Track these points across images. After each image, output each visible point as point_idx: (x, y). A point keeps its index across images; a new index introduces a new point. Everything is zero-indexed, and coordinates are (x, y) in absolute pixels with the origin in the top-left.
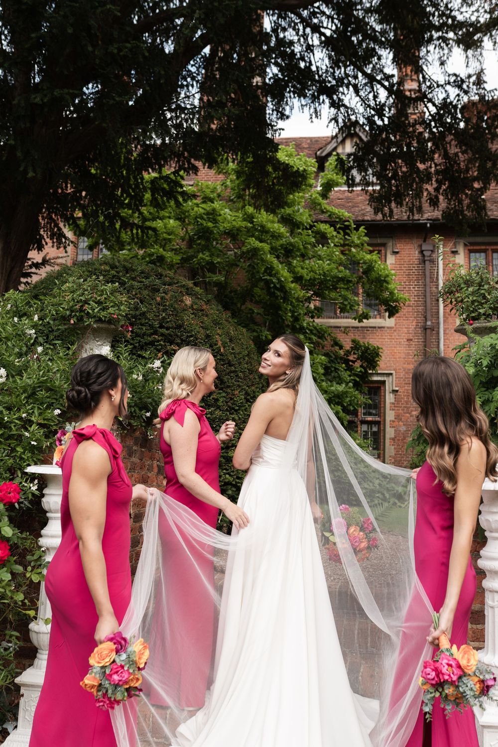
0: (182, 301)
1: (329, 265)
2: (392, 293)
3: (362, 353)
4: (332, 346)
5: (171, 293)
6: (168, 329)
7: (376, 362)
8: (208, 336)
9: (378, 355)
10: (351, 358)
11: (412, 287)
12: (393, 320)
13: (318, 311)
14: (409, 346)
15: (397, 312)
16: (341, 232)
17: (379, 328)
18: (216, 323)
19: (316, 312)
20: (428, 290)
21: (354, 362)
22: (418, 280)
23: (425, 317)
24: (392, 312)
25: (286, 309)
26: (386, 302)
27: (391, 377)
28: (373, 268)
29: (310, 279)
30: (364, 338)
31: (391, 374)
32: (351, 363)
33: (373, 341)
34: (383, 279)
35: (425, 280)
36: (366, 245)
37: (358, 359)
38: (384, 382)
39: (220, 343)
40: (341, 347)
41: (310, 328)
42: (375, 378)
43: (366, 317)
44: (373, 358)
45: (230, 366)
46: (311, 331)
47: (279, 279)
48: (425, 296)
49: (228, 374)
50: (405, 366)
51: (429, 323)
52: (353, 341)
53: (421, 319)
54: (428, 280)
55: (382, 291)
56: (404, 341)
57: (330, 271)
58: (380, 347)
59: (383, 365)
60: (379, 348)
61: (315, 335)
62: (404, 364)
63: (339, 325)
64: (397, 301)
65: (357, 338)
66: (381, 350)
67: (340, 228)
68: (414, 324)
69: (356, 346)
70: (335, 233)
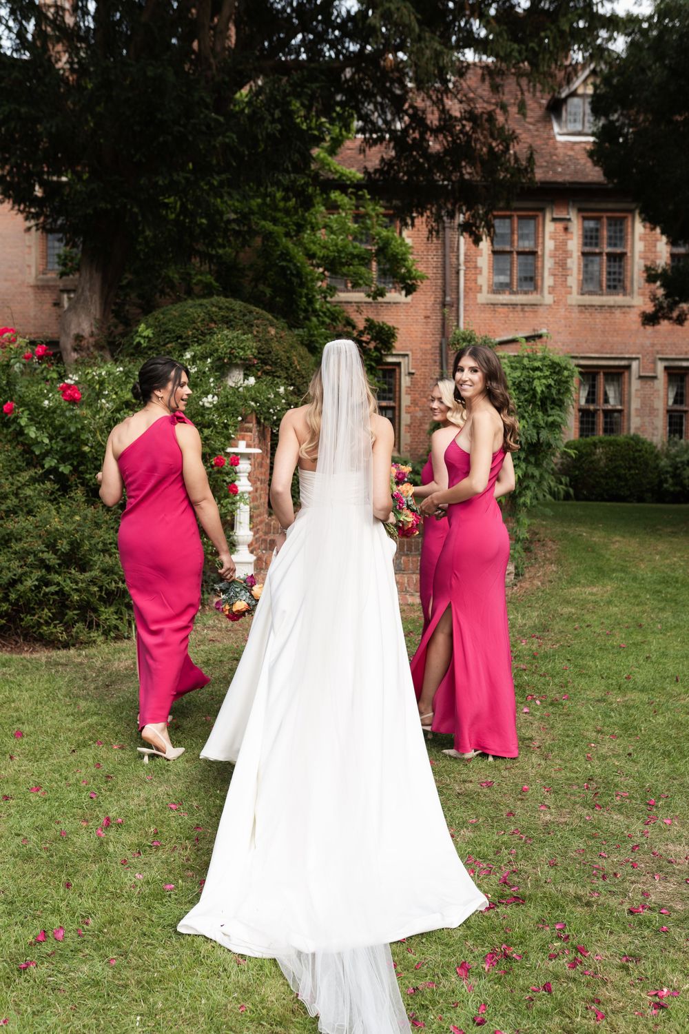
0: (269, 332)
1: (342, 240)
2: (409, 271)
3: (377, 333)
4: (345, 326)
5: (261, 327)
6: (263, 354)
7: (391, 344)
8: (288, 358)
9: (393, 336)
10: (364, 339)
11: (430, 257)
12: (410, 298)
13: (331, 290)
14: (427, 323)
15: (415, 290)
16: (353, 197)
17: (395, 303)
18: (292, 347)
19: (328, 291)
20: (447, 262)
21: (367, 343)
22: (437, 249)
23: (444, 292)
24: (410, 290)
25: (301, 293)
26: (403, 279)
27: (406, 358)
28: (390, 244)
29: (324, 256)
30: (378, 314)
31: (407, 355)
32: (364, 344)
33: (387, 318)
34: (400, 257)
35: (444, 249)
36: (381, 216)
37: (371, 339)
38: (399, 364)
39: (296, 363)
40: (354, 327)
41: (324, 310)
42: (390, 359)
43: (382, 294)
44: (389, 338)
45: (303, 378)
46: (324, 313)
47: (295, 265)
48: (444, 268)
49: (302, 384)
50: (422, 346)
51: (448, 299)
52: (367, 320)
53: (439, 294)
54: (448, 250)
55: (398, 267)
56: (421, 319)
57: (345, 247)
58: (396, 326)
59: (399, 345)
60: (394, 328)
61: (328, 317)
62: (421, 343)
63: (350, 300)
64: (414, 278)
65: (371, 317)
66: (396, 331)
67: (352, 193)
68: (432, 299)
69: (370, 326)
70: (346, 200)
